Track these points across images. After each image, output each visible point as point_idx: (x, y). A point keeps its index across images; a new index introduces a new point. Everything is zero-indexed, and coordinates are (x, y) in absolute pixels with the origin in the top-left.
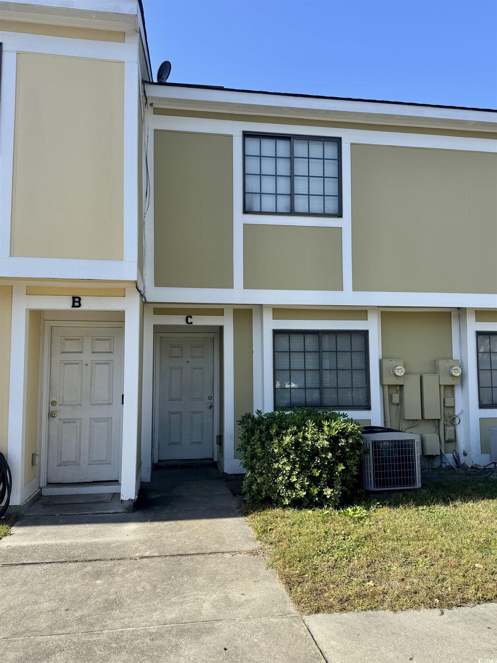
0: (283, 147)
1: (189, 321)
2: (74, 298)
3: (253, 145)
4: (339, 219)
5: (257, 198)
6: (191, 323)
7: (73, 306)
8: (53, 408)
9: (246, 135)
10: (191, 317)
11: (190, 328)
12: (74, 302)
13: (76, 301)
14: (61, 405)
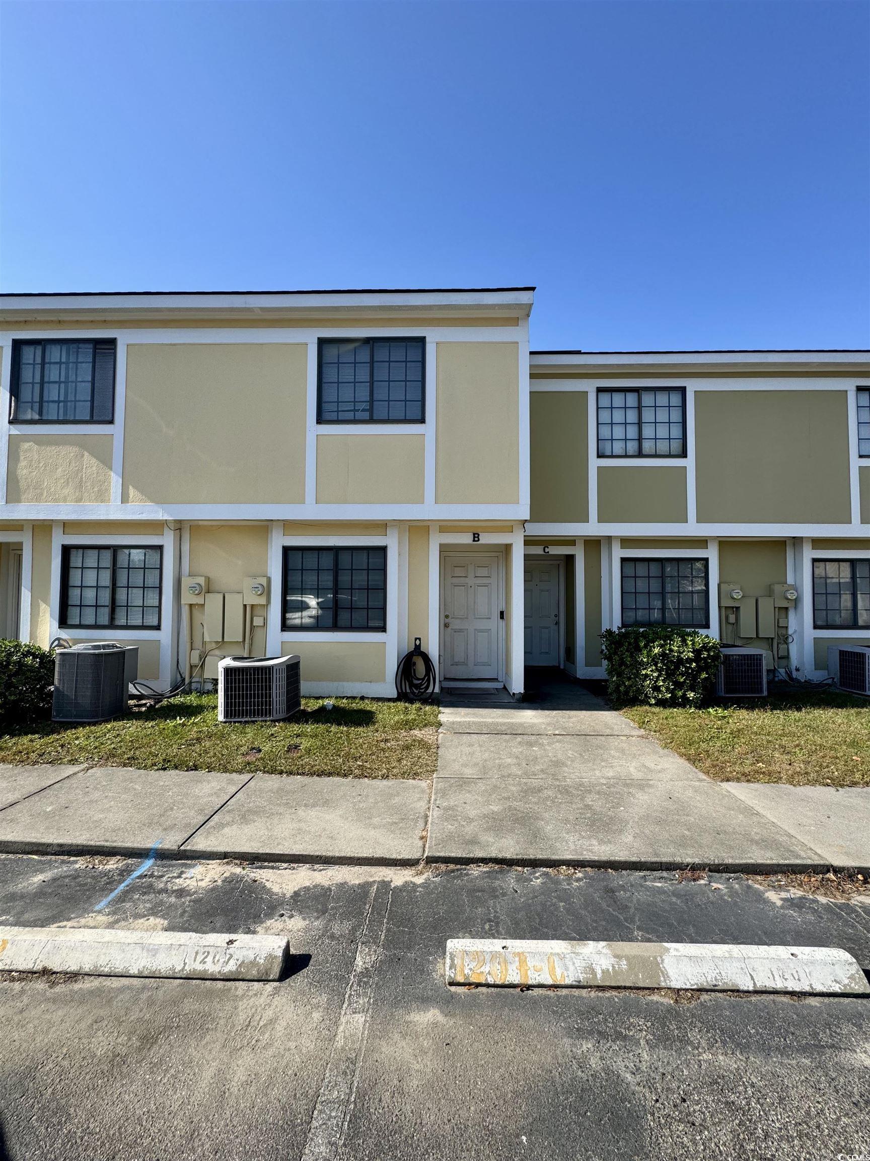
0: (632, 399)
1: (546, 551)
2: (474, 534)
3: (605, 399)
4: (685, 459)
5: (609, 444)
6: (548, 552)
7: (474, 541)
8: (447, 620)
9: (600, 390)
10: (548, 548)
11: (547, 557)
12: (474, 537)
13: (476, 537)
14: (451, 618)
